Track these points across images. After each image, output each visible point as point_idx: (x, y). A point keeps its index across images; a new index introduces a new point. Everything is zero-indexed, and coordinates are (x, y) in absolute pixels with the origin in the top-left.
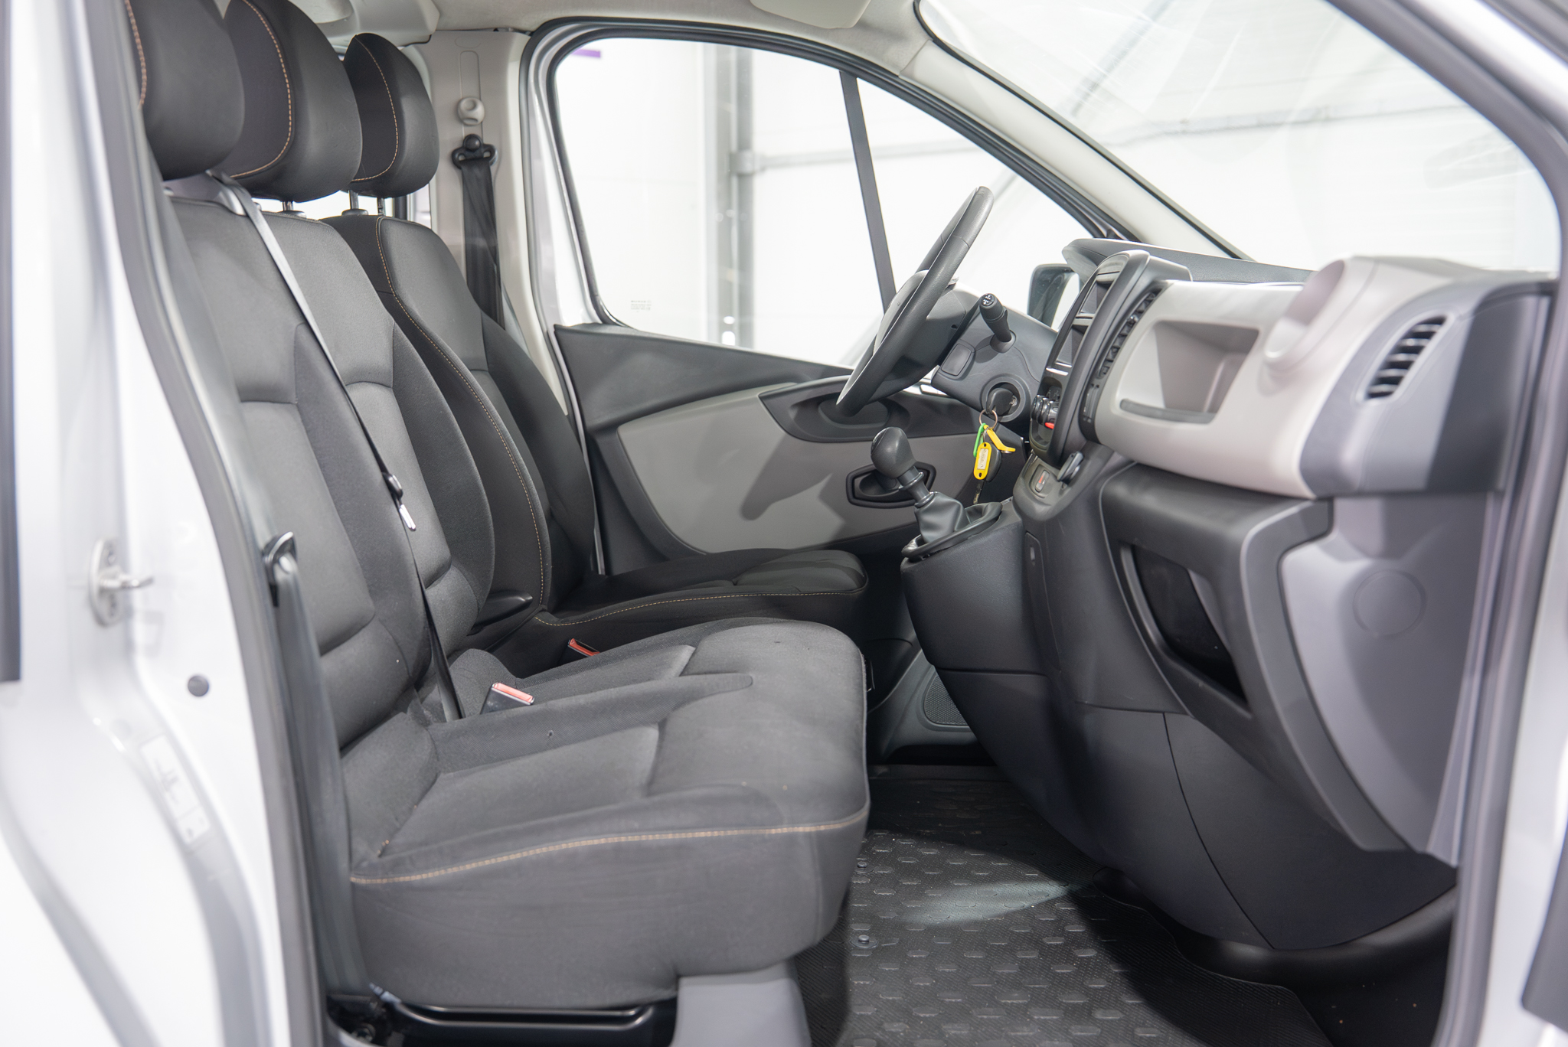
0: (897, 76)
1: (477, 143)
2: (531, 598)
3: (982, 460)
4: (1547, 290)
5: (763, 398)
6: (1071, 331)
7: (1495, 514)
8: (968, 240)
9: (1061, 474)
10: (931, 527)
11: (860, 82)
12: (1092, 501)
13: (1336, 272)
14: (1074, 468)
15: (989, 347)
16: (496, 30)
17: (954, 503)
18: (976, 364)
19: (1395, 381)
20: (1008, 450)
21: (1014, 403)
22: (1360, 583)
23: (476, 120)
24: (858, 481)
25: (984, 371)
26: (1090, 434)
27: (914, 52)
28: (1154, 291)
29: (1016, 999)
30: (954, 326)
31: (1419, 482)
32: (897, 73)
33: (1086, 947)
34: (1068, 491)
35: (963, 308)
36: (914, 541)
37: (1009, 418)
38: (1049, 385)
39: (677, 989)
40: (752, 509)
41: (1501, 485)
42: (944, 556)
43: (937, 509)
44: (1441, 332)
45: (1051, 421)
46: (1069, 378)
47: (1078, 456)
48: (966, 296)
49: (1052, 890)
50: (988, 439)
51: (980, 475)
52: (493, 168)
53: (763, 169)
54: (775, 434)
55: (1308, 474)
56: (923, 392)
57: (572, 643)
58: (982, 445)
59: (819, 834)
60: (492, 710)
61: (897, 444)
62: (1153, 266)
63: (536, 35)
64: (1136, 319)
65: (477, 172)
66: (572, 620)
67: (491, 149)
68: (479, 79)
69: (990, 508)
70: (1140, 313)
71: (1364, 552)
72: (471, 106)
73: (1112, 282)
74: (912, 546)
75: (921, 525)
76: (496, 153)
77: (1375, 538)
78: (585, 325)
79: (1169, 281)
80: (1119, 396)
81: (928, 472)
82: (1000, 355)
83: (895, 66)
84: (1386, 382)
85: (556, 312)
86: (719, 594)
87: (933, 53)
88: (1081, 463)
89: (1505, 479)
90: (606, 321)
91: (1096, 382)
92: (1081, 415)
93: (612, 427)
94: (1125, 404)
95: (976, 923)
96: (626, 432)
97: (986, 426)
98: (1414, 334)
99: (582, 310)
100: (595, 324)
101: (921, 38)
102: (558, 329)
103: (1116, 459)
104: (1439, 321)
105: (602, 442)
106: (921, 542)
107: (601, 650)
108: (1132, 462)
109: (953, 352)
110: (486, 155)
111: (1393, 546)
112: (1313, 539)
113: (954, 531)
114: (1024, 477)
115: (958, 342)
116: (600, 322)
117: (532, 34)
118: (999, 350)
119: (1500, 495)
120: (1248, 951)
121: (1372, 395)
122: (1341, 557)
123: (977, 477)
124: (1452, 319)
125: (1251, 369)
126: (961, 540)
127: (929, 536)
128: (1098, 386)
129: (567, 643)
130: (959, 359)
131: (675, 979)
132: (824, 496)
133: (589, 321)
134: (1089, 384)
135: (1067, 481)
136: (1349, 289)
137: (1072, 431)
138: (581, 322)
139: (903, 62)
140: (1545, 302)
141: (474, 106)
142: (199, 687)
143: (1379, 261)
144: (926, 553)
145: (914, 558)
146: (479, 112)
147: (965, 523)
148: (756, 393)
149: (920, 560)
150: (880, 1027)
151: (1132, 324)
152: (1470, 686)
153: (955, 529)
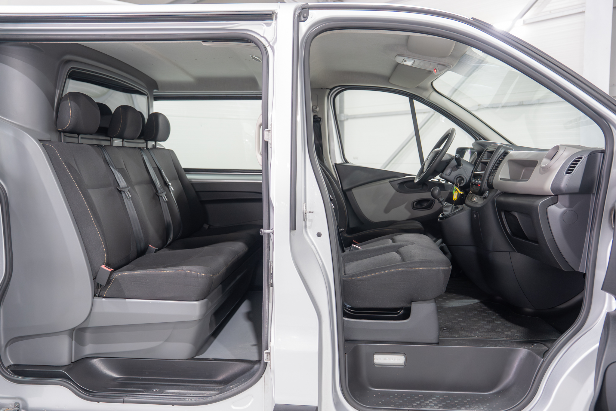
0: (425, 99)
1: (317, 117)
2: (343, 229)
3: (455, 196)
4: (603, 152)
5: (390, 182)
6: (481, 163)
7: (592, 198)
8: (451, 141)
9: (483, 197)
10: (446, 211)
11: (414, 100)
12: (493, 202)
13: (557, 148)
14: (487, 195)
15: (456, 168)
16: (322, 89)
17: (451, 205)
18: (452, 172)
19: (572, 170)
20: (462, 193)
21: (462, 182)
22: (564, 213)
23: (317, 111)
24: (415, 203)
25: (455, 174)
26: (490, 187)
27: (430, 93)
28: (506, 154)
29: (475, 319)
30: (447, 163)
31: (577, 191)
32: (425, 98)
33: (489, 310)
34: (485, 200)
35: (449, 158)
36: (441, 215)
37: (461, 185)
38: (476, 176)
39: (411, 305)
40: (387, 211)
41: (594, 192)
42: (449, 218)
43: (447, 207)
44: (581, 160)
45: (480, 184)
46: (484, 174)
47: (488, 192)
48: (450, 155)
49: (476, 301)
50: (456, 190)
51: (455, 199)
52: (321, 123)
53: (347, 119)
54: (393, 191)
55: (552, 190)
56: (432, 180)
57: (354, 241)
58: (455, 192)
59: (444, 269)
60: (352, 250)
61: (438, 191)
62: (504, 147)
63: (331, 90)
64: (502, 160)
65: (317, 124)
66: (353, 236)
67: (320, 119)
68: (318, 102)
69: (460, 207)
70: (503, 158)
71: (565, 207)
72: (316, 108)
73: (494, 151)
74: (441, 216)
75: (443, 211)
76: (322, 119)
77: (567, 204)
78: (342, 163)
79: (510, 151)
80: (500, 177)
81: (433, 201)
82: (459, 169)
83: (425, 97)
84: (570, 170)
85: (335, 160)
86: (390, 229)
87: (435, 94)
88: (488, 194)
89: (595, 191)
90: (347, 162)
91: (492, 174)
92: (488, 182)
93: (350, 189)
94: (501, 179)
95: (460, 307)
96: (354, 191)
97: (456, 187)
98: (575, 161)
99: (341, 160)
100: (344, 163)
101: (432, 90)
102: (336, 164)
103: (499, 192)
104: (581, 158)
105: (347, 193)
106: (443, 215)
107: (361, 243)
108: (503, 192)
109: (446, 169)
110: (319, 120)
111: (571, 205)
112: (553, 204)
113: (452, 212)
114: (468, 199)
115: (448, 166)
116: (345, 162)
117: (330, 89)
118: (458, 168)
119: (594, 194)
120: (529, 310)
121: (567, 173)
122: (560, 207)
123: (454, 200)
124: (583, 158)
125: (537, 169)
126: (455, 214)
127: (445, 213)
128: (493, 175)
129: (353, 241)
130: (448, 171)
131: (411, 303)
132: (406, 207)
133: (343, 162)
134: (490, 175)
135: (485, 198)
136: (560, 152)
137: (485, 186)
138: (341, 162)
139: (427, 96)
140: (603, 154)
141: (317, 108)
142: (319, 235)
143: (566, 146)
144: (445, 217)
145: (441, 218)
146: (318, 109)
147: (454, 210)
148: (388, 181)
149: (444, 219)
150: (445, 323)
151: (501, 161)
152: (588, 235)
153: (453, 211)
